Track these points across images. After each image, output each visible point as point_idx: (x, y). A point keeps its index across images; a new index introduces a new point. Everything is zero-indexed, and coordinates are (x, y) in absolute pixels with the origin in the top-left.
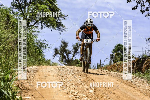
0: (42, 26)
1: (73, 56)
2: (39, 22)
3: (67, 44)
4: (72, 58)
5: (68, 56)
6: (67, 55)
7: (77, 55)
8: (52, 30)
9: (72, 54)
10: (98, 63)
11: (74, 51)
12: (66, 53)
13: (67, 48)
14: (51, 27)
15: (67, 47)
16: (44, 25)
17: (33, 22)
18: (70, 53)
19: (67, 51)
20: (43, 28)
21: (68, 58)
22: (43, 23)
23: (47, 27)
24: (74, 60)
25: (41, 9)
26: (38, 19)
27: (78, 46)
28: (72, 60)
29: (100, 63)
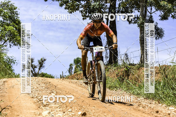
0: (10, 45)
1: (39, 70)
2: (8, 41)
3: (33, 59)
4: (38, 72)
5: (35, 70)
6: (33, 69)
7: (43, 69)
8: (19, 48)
9: (38, 68)
10: (61, 75)
11: (39, 65)
12: (33, 68)
13: (33, 64)
14: (18, 45)
15: (34, 62)
16: (12, 44)
17: (2, 42)
18: (36, 68)
19: (34, 66)
20: (12, 47)
21: (35, 72)
22: (11, 42)
23: (15, 46)
24: (40, 73)
25: (9, 30)
26: (6, 39)
27: (42, 61)
28: (38, 74)
29: (63, 74)
